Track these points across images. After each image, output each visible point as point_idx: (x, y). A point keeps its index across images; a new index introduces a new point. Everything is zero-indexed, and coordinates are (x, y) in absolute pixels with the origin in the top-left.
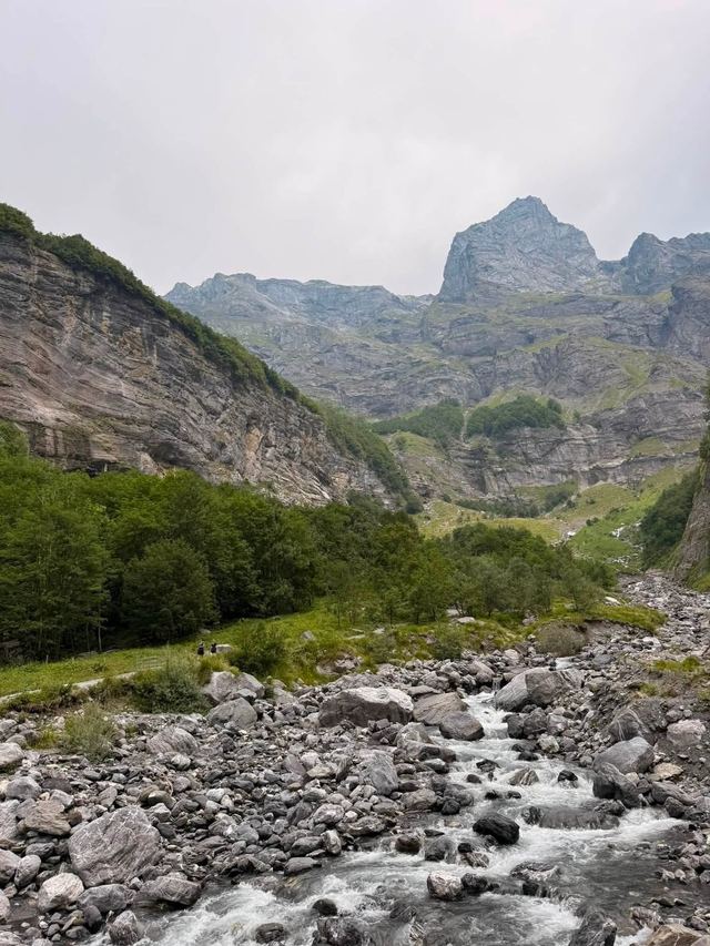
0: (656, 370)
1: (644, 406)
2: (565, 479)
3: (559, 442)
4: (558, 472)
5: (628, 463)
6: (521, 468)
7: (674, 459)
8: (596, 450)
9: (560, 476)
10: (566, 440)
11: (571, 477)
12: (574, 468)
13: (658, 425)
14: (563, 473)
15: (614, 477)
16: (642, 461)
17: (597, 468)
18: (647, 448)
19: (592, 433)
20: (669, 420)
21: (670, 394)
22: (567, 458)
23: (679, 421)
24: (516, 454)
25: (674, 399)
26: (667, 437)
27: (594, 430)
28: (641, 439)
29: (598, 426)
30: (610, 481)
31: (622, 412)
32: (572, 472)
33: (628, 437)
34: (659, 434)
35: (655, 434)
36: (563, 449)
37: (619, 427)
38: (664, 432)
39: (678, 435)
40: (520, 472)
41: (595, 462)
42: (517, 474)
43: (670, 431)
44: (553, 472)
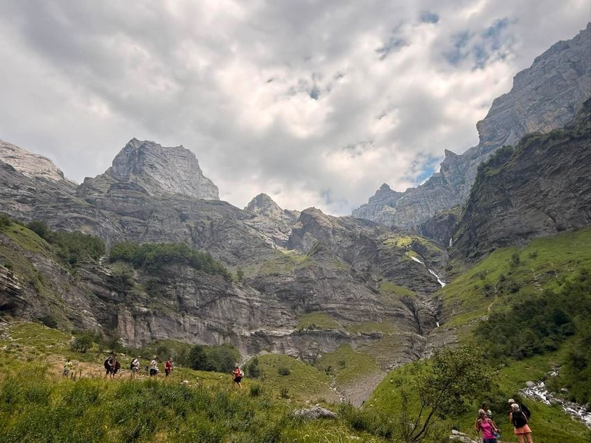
0: (320, 249)
1: (313, 277)
2: (221, 342)
3: (223, 295)
4: (216, 330)
5: (300, 333)
6: (172, 315)
7: (348, 338)
8: (258, 314)
9: (216, 335)
10: (230, 295)
11: (229, 339)
12: (235, 330)
13: (327, 299)
14: (221, 332)
15: (282, 348)
16: (317, 335)
17: (260, 335)
18: (316, 319)
19: (255, 295)
20: (338, 296)
21: (339, 272)
22: (228, 315)
23: (349, 300)
24: (169, 297)
25: (343, 278)
26: (335, 315)
27: (258, 293)
28: (308, 311)
29: (262, 290)
30: (275, 352)
31: (289, 279)
32: (232, 334)
33: (294, 307)
34: (327, 309)
35: (322, 309)
36: (225, 304)
37: (285, 295)
38: (332, 309)
39: (346, 314)
40: (169, 318)
41: (256, 328)
42: (164, 322)
43: (339, 308)
44: (210, 329)
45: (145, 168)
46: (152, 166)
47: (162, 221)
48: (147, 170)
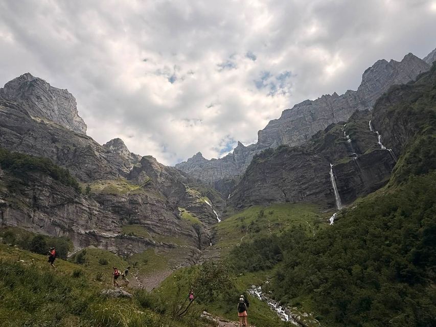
0: (149, 184)
1: (140, 201)
2: (61, 235)
3: (71, 201)
4: (59, 226)
5: (122, 237)
6: (25, 209)
7: (154, 245)
8: (94, 219)
9: (58, 229)
10: (77, 203)
11: (67, 234)
12: (74, 228)
13: (146, 217)
14: (63, 228)
15: (106, 246)
16: (133, 240)
17: (93, 235)
18: (137, 230)
19: (96, 206)
20: (154, 217)
21: (158, 201)
22: (71, 216)
23: (160, 220)
24: (26, 196)
25: (160, 205)
26: (149, 229)
27: (98, 205)
28: (131, 223)
29: (101, 203)
30: (101, 247)
31: (123, 200)
32: (71, 231)
33: (122, 219)
34: (144, 224)
35: (141, 223)
36: (71, 208)
37: (118, 210)
38: (148, 224)
39: (157, 230)
40: (22, 211)
41: (91, 229)
42: (17, 214)
43: (152, 225)
44: (55, 224)
45: (32, 97)
46: (38, 97)
47: (36, 139)
48: (34, 99)
